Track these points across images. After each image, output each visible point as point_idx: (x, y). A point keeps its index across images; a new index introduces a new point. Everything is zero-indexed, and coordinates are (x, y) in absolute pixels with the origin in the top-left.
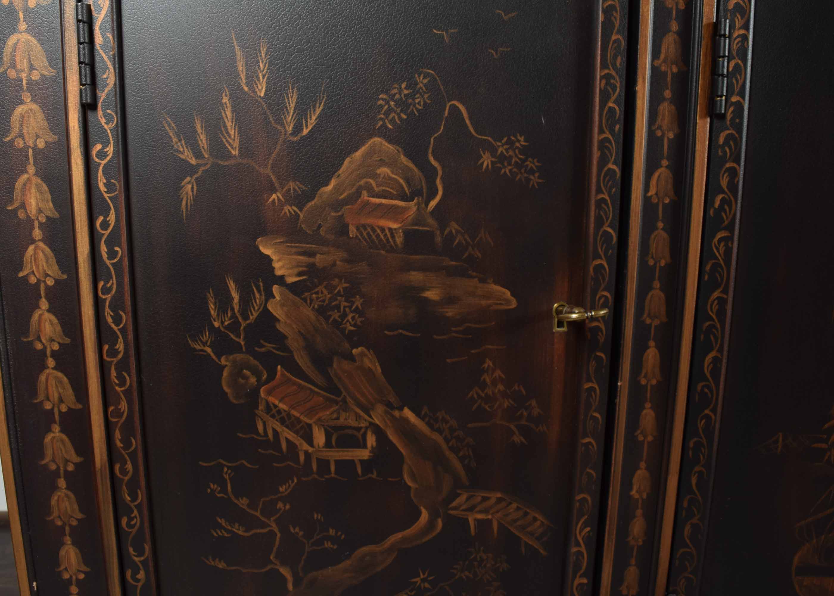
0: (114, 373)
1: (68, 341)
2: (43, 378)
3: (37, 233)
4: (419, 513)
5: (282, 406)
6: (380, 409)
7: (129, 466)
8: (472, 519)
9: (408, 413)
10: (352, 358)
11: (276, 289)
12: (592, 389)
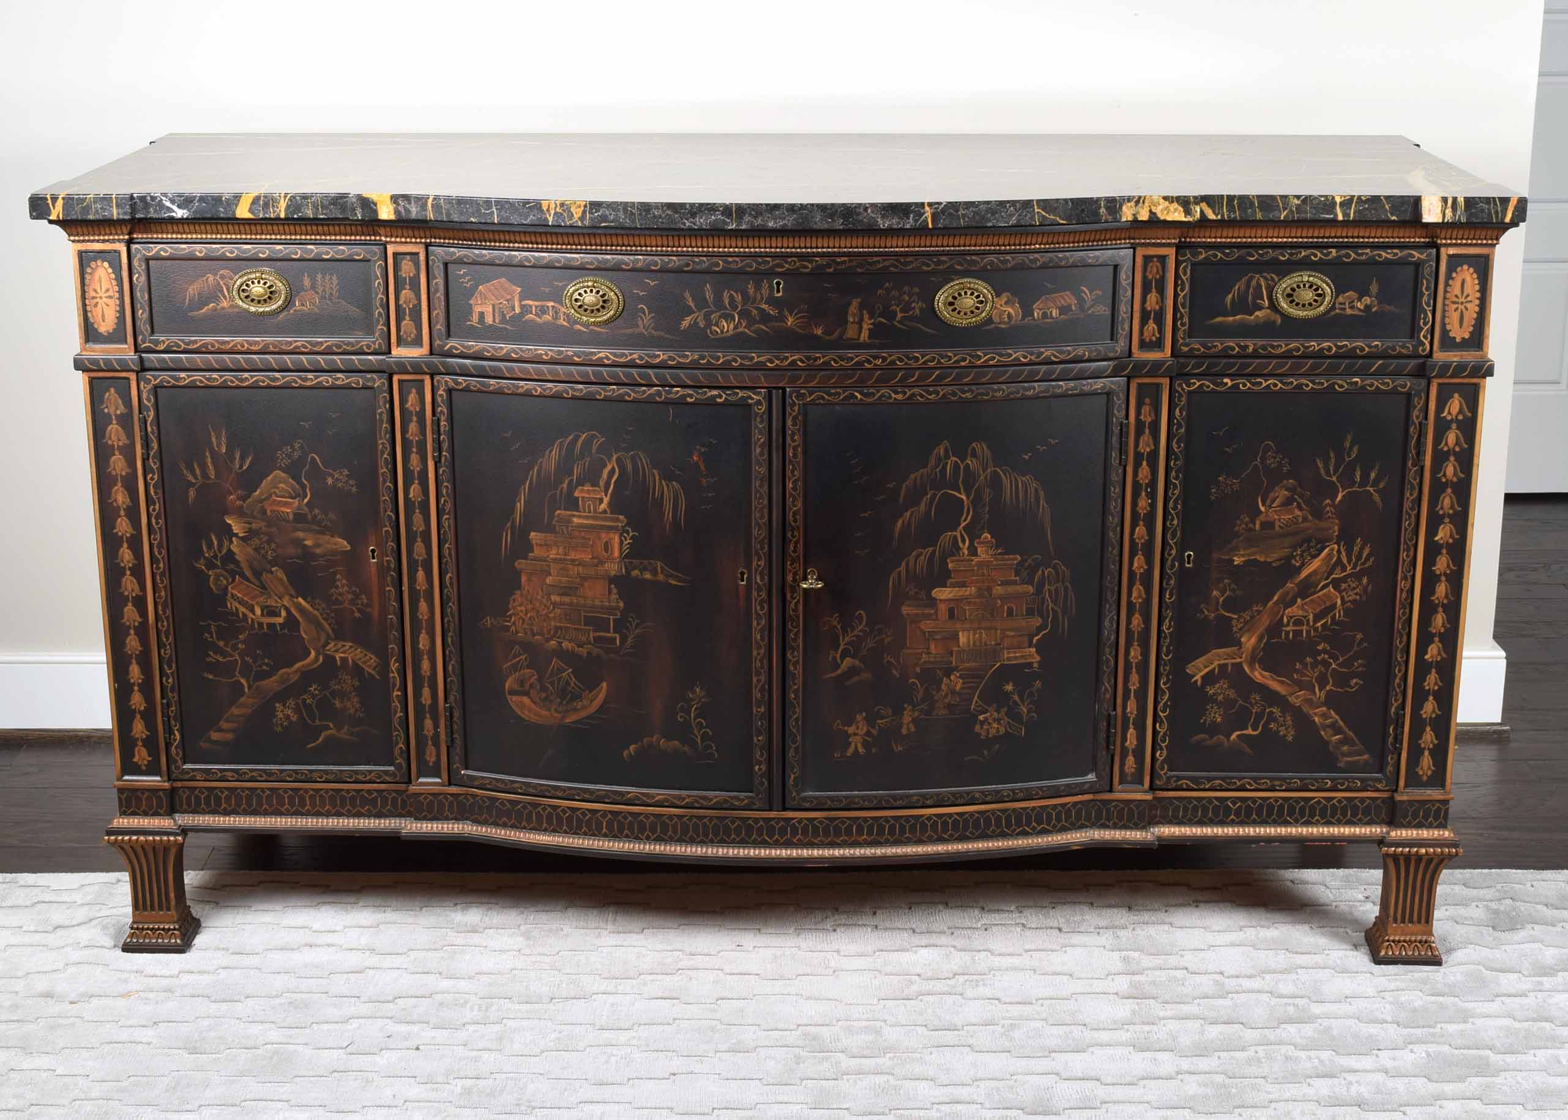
0: (158, 578)
1: (136, 562)
2: (124, 580)
3: (122, 513)
4: (310, 653)
5: (239, 595)
6: (287, 597)
7: (165, 623)
8: (338, 656)
9: (300, 600)
10: (272, 572)
11: (234, 539)
12: (390, 590)
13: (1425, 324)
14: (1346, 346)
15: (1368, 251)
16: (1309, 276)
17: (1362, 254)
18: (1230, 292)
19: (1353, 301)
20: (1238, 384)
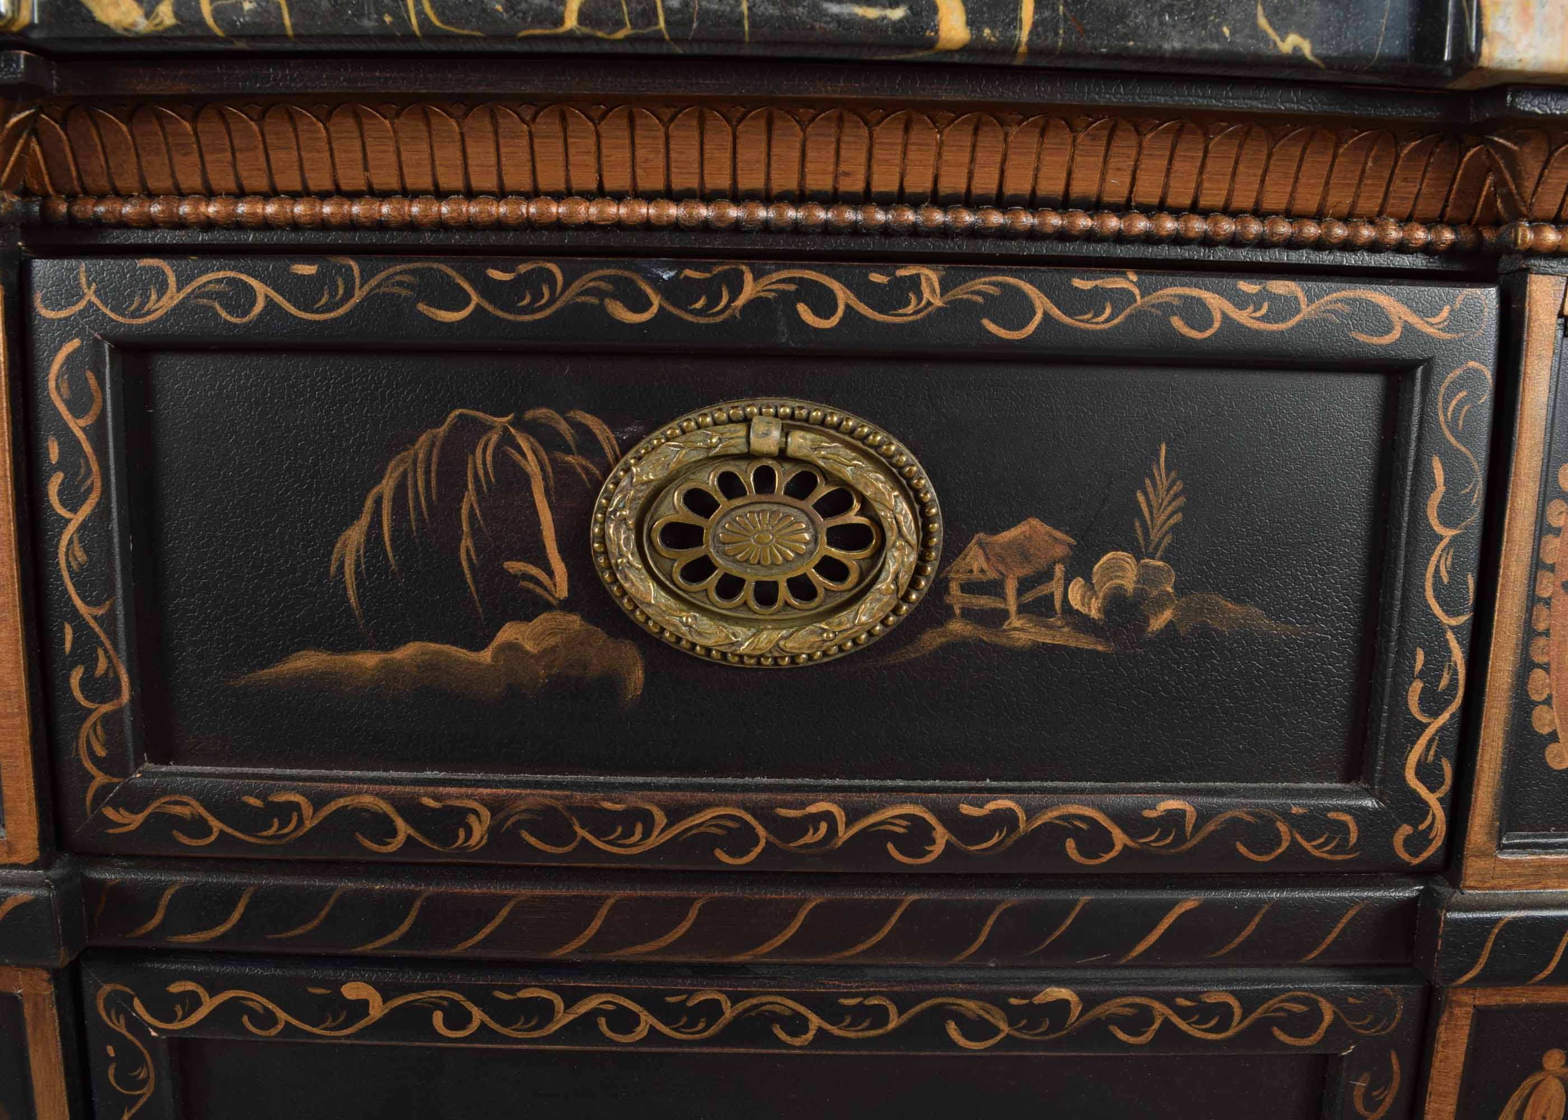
13: (1433, 703)
14: (1005, 819)
15: (1128, 282)
16: (790, 424)
17: (1094, 301)
18: (356, 514)
19: (1046, 575)
20: (421, 1014)
